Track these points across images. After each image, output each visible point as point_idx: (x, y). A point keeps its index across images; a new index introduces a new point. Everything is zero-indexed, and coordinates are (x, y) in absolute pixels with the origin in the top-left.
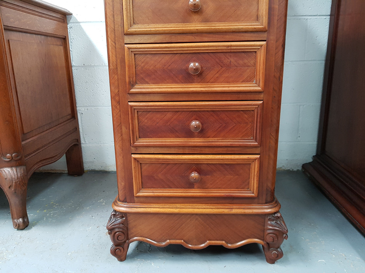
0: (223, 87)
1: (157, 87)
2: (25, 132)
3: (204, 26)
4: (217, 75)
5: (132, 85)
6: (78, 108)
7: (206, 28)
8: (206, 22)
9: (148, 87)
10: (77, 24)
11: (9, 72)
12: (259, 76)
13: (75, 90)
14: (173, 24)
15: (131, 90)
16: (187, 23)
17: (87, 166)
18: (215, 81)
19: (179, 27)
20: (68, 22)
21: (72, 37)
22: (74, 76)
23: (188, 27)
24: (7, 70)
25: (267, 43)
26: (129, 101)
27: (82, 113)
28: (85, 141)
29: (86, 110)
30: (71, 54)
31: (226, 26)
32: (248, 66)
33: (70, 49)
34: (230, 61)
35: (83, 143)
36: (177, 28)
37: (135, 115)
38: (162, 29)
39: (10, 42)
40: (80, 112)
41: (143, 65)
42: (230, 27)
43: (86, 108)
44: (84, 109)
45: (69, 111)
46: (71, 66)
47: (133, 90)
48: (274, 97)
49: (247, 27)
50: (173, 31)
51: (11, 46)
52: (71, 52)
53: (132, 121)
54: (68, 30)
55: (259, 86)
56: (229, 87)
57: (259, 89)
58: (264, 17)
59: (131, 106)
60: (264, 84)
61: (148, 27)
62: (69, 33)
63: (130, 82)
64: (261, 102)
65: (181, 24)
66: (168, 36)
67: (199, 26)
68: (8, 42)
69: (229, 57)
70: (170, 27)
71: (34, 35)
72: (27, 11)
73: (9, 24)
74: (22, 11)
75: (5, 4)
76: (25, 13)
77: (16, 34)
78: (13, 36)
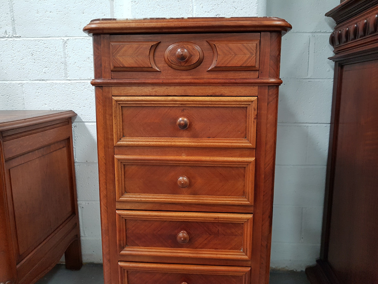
0: (212, 254)
1: (147, 250)
2: (21, 253)
3: (193, 199)
4: (205, 242)
5: (122, 248)
6: (79, 202)
7: (194, 201)
8: (194, 194)
9: (138, 250)
10: (81, 124)
11: (7, 203)
12: (247, 246)
13: (77, 185)
14: (163, 195)
15: (121, 253)
16: (176, 194)
17: (85, 259)
18: (204, 246)
19: (168, 199)
20: (73, 121)
21: (76, 135)
22: (76, 171)
23: (177, 199)
24: (6, 201)
25: (254, 216)
26: (119, 260)
27: (83, 207)
28: (85, 235)
29: (87, 204)
30: (74, 150)
31: (213, 200)
32: (236, 235)
33: (74, 146)
34: (218, 230)
35: (83, 236)
36: (167, 200)
37: (125, 274)
38: (152, 199)
39: (10, 171)
40: (81, 206)
41: (133, 228)
42: (217, 201)
43: (87, 203)
44: (84, 204)
45: (69, 209)
46: (74, 163)
47: (123, 252)
48: (262, 264)
49: (234, 202)
51: (11, 174)
52: (74, 149)
53: (122, 280)
54: (73, 129)
55: (246, 255)
56: (216, 254)
57: (246, 257)
58: (250, 194)
59: (121, 267)
60: (251, 254)
61: (139, 196)
62: (73, 131)
63: (120, 245)
64: (249, 269)
65: (171, 196)
67: (187, 198)
68: (8, 172)
69: (217, 227)
70: (160, 198)
71: (36, 151)
72: (30, 132)
73: (11, 156)
74: (24, 136)
75: (8, 138)
76: (27, 136)
77: (17, 159)
78: (14, 163)
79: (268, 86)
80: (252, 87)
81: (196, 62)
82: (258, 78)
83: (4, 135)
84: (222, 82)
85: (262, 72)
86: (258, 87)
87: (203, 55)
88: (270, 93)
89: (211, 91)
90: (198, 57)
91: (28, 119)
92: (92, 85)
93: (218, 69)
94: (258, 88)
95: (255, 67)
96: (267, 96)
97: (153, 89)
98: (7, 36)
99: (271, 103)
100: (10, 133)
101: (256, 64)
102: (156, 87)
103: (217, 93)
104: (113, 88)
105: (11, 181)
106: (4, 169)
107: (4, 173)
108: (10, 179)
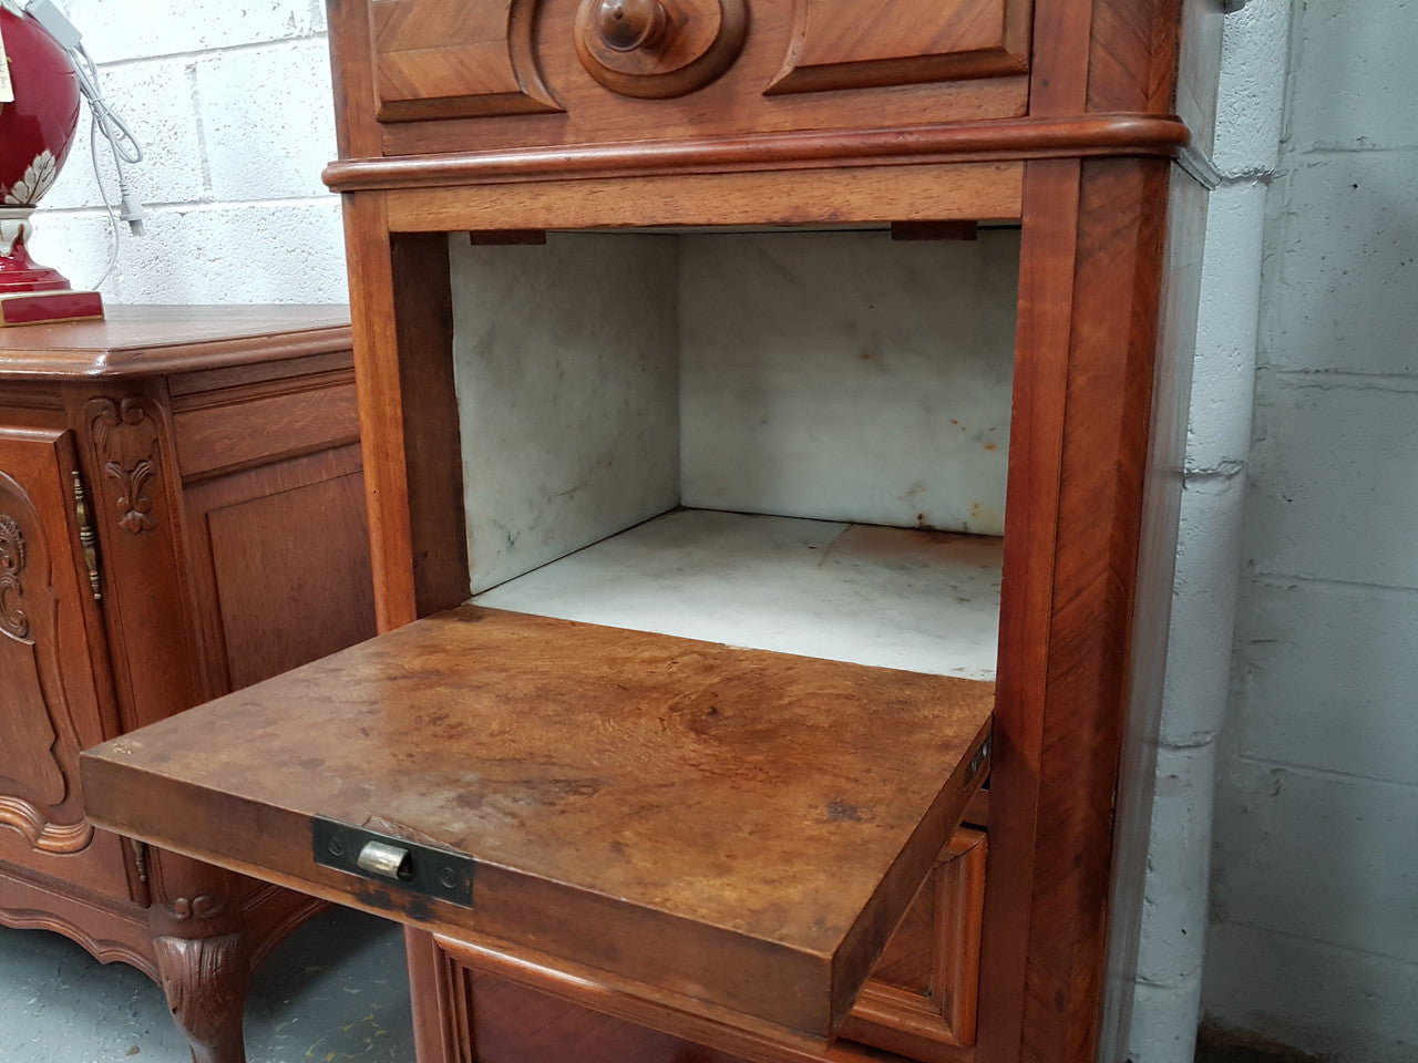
39: (212, 519)
68: (200, 523)
71: (331, 454)
72: (299, 384)
73: (206, 465)
74: (271, 397)
75: (196, 401)
76: (284, 398)
77: (243, 481)
78: (232, 491)
79: (1083, 159)
80: (991, 170)
81: (705, 49)
82: (1027, 114)
83: (175, 390)
84: (834, 149)
85: (1046, 83)
86: (1026, 166)
87: (740, 12)
88: (1095, 201)
89: (785, 200)
90: (716, 23)
91: (285, 336)
92: (327, 188)
93: (812, 81)
94: (1025, 173)
95: (999, 51)
96: (1072, 217)
97: (536, 196)
98: (296, 33)
99: (1102, 254)
100: (204, 383)
101: (1009, 36)
102: (549, 188)
103: (814, 205)
104: (391, 196)
105: (212, 556)
106: (176, 510)
107: (177, 526)
108: (211, 550)
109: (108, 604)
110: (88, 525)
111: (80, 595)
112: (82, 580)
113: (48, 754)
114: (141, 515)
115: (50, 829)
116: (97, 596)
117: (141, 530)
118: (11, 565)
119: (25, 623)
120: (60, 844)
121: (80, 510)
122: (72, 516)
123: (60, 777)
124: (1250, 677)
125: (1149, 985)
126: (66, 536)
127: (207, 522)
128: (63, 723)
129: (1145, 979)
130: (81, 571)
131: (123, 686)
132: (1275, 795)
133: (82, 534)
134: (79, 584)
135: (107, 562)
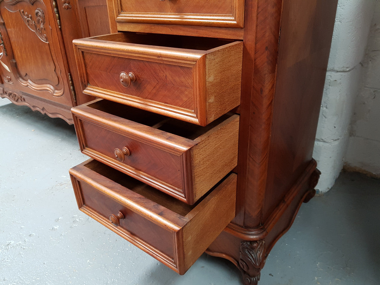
4: (154, 91)
5: (85, 86)
18: (153, 98)
32: (186, 86)
34: (166, 76)
37: (78, 123)
41: (90, 64)
50: (150, 22)
51: (87, 13)
56: (164, 110)
66: (149, 26)
69: (164, 71)
78: (91, 2)
105: (87, 19)
106: (76, 4)
107: (77, 8)
108: (87, 18)
109: (62, 29)
110: (56, 8)
111: (56, 27)
112: (56, 23)
113: (54, 71)
114: (68, 4)
115: (56, 91)
116: (59, 27)
117: (68, 8)
118: (42, 22)
119: (46, 38)
120: (58, 94)
121: (54, 4)
122: (52, 5)
123: (57, 77)
124: (370, 62)
125: (323, 141)
126: (52, 11)
127: (85, 10)
128: (56, 64)
129: (322, 140)
130: (55, 20)
131: (67, 51)
132: (374, 98)
133: (55, 10)
134: (55, 24)
135: (61, 18)
